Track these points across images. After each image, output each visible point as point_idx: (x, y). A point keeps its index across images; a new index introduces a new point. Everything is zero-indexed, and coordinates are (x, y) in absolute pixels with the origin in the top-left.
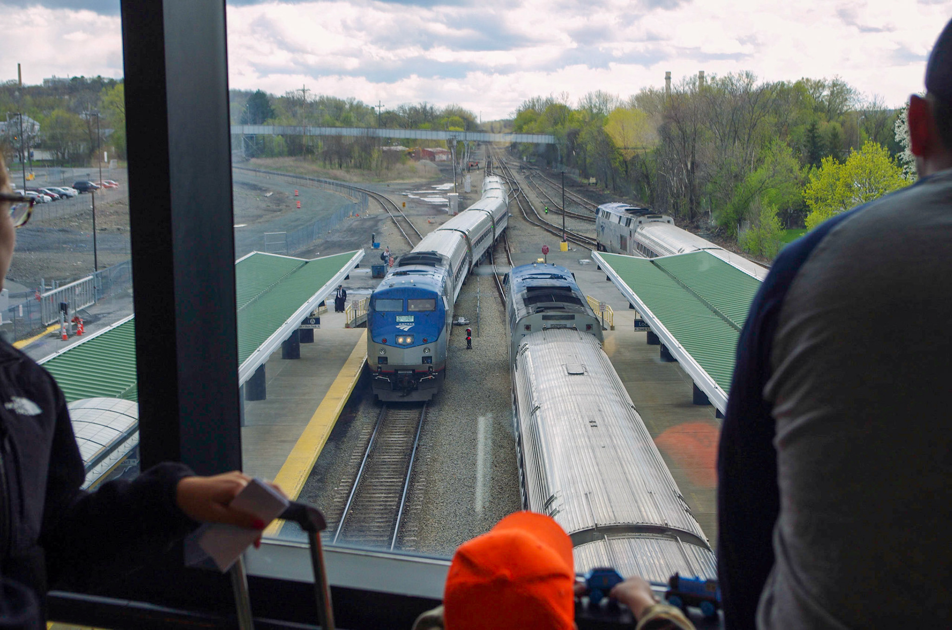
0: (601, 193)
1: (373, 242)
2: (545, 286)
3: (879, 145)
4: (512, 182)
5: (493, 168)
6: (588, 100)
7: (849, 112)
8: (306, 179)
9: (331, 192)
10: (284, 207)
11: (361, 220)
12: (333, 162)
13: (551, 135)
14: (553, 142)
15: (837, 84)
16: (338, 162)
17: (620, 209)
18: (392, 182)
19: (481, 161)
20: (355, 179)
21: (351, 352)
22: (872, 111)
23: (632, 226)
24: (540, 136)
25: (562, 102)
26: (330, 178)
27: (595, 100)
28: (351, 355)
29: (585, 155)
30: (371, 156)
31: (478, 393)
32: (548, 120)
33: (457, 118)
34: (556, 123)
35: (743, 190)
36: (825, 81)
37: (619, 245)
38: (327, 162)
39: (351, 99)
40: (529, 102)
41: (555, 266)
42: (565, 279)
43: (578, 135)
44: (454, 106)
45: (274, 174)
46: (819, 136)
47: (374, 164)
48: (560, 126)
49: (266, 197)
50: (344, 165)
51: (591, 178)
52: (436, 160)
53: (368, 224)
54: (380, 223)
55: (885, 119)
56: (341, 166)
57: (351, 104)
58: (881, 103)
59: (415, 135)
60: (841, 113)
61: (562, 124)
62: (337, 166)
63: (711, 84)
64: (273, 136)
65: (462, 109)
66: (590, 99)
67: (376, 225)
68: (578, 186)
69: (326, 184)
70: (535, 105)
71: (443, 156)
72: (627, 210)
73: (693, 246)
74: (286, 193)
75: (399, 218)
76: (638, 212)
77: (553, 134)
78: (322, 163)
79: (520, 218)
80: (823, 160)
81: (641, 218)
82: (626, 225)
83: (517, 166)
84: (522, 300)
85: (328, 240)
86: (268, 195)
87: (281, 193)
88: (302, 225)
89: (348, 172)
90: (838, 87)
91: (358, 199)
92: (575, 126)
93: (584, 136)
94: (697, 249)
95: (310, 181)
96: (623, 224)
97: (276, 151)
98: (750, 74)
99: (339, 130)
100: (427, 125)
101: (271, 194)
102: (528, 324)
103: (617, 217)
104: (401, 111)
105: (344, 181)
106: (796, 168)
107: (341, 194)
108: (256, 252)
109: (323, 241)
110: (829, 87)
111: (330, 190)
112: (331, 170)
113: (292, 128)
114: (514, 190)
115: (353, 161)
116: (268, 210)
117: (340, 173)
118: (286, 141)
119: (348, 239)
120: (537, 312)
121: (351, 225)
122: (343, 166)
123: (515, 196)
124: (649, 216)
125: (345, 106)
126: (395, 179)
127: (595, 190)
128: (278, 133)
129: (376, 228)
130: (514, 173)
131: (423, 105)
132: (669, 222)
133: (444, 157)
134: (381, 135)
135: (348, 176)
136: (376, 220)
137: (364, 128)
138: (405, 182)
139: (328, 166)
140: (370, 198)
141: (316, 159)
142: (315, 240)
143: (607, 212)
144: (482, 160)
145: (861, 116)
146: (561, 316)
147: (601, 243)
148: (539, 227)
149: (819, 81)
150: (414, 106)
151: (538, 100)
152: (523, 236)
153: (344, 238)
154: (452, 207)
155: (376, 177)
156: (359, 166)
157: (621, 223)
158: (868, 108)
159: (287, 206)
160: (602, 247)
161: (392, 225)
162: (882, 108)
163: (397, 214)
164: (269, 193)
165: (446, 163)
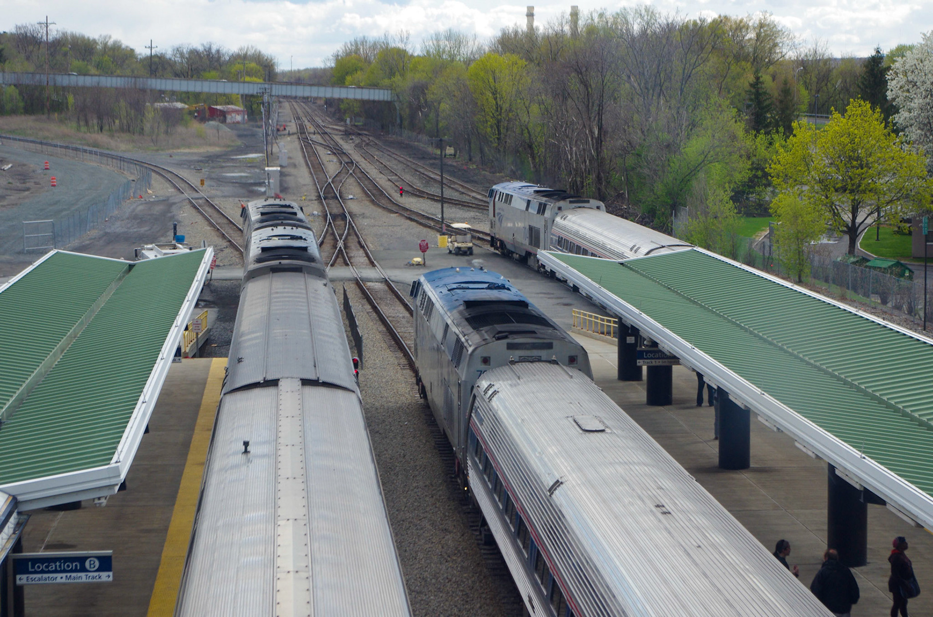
0: (464, 167)
1: (175, 234)
2: (487, 300)
3: (869, 106)
4: (340, 152)
5: (309, 133)
6: (435, 42)
7: (781, 61)
8: (56, 146)
9: (95, 164)
10: (32, 184)
11: (146, 203)
12: (90, 123)
13: (387, 89)
14: (389, 99)
15: (765, 24)
16: (98, 123)
17: (525, 190)
18: (175, 151)
19: (289, 124)
20: (123, 146)
21: (202, 395)
22: (812, 60)
23: (548, 214)
24: (372, 91)
25: (401, 46)
26: (89, 145)
27: (444, 43)
28: (204, 397)
29: (438, 115)
30: (143, 115)
31: (386, 450)
32: (381, 69)
33: (253, 65)
34: (392, 74)
35: (678, 165)
36: (750, 20)
37: (527, 240)
38: (82, 123)
39: (105, 38)
40: (351, 45)
41: (485, 270)
42: (509, 289)
43: (427, 89)
44: (248, 48)
45: (10, 138)
46: (765, 93)
47: (147, 127)
48: (399, 77)
49: (4, 170)
50: (106, 127)
51: (448, 148)
52: (227, 121)
53: (158, 209)
54: (174, 208)
55: (829, 71)
56: (101, 129)
57: (106, 44)
58: (824, 50)
59: (202, 87)
60: (771, 63)
61: (402, 75)
62: (96, 128)
63: (599, 23)
64: (4, 86)
65: (260, 52)
66: (438, 40)
67: (169, 211)
68: (430, 159)
69: (84, 154)
70: (359, 50)
71: (237, 116)
72: (537, 192)
73: (652, 242)
74: (32, 166)
75: (200, 201)
76: (555, 195)
77: (390, 88)
78: (74, 124)
79: (366, 202)
80: (795, 124)
81: (561, 203)
82: (538, 212)
83: (340, 131)
84: (464, 320)
85: (108, 230)
86: (7, 167)
87: (24, 165)
88: (65, 210)
89: (112, 136)
90: (765, 29)
91: (134, 174)
92: (419, 77)
93: (434, 91)
94: (659, 246)
95: (62, 149)
96: (533, 210)
97: (8, 107)
98: (651, 10)
99: (96, 79)
100: (214, 73)
101: (10, 166)
102: (485, 355)
103: (522, 201)
104: (178, 55)
105: (108, 149)
106: (741, 133)
107: (108, 167)
108: (56, 251)
109: (101, 232)
110: (754, 28)
111: (92, 162)
112: (89, 134)
113: (30, 75)
114: (347, 163)
115: (117, 122)
116: (11, 189)
117: (103, 138)
118: (21, 93)
119: (135, 230)
120: (499, 339)
121: (134, 210)
122: (104, 128)
123: (351, 171)
124: (571, 199)
125: (96, 47)
126: (178, 148)
127: (455, 164)
128: (9, 82)
129: (169, 215)
130: (338, 139)
131: (208, 46)
132: (598, 208)
133: (239, 118)
134: (153, 86)
135: (113, 143)
136: (168, 204)
137: (128, 77)
138: (192, 151)
139: (83, 129)
140: (153, 174)
141: (66, 119)
142: (89, 231)
143: (507, 195)
144: (290, 121)
145: (798, 68)
146: (534, 343)
147: (497, 236)
148: (397, 214)
149: (741, 21)
150: (194, 47)
151: (363, 42)
152: (379, 226)
153: (129, 228)
154: (272, 186)
155: (152, 144)
156: (126, 129)
157: (530, 210)
158: (806, 56)
159: (36, 183)
160: (498, 242)
161: (193, 211)
162: (826, 57)
163: (196, 195)
164: (7, 165)
165: (242, 126)
